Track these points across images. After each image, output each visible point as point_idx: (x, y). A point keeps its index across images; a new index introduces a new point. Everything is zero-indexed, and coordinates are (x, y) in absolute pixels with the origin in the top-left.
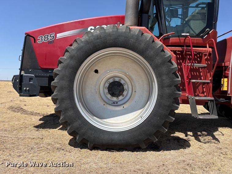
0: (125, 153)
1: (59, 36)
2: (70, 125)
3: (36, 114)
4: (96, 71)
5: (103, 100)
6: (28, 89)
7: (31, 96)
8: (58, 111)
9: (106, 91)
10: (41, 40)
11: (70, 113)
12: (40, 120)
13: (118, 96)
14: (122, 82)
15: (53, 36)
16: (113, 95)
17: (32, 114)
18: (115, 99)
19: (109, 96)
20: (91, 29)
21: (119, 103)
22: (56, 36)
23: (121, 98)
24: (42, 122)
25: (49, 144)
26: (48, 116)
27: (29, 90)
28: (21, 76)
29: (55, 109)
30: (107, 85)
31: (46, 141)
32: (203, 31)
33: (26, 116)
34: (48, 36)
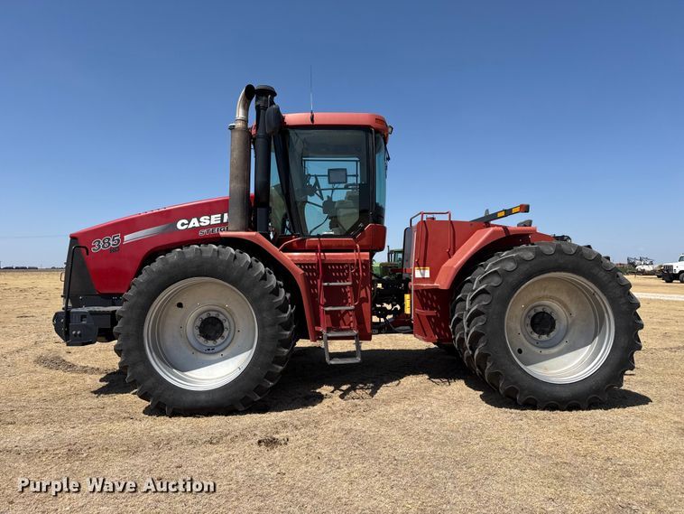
0: (214, 418)
1: (128, 238)
2: (140, 385)
3: (94, 370)
4: (180, 305)
5: (192, 346)
6: (79, 333)
7: (83, 344)
8: (123, 366)
9: (197, 332)
10: (98, 246)
11: (140, 368)
12: (101, 380)
13: (214, 339)
14: (221, 317)
15: (118, 240)
16: (207, 337)
17: (85, 370)
18: (211, 343)
19: (202, 340)
20: (183, 225)
21: (216, 349)
22: (123, 239)
23: (219, 341)
24: (104, 384)
25: (113, 414)
26: (114, 373)
27: (80, 335)
28: (67, 312)
29: (120, 364)
30: (198, 323)
31: (108, 410)
32: (355, 227)
33: (74, 375)
34: (109, 239)
